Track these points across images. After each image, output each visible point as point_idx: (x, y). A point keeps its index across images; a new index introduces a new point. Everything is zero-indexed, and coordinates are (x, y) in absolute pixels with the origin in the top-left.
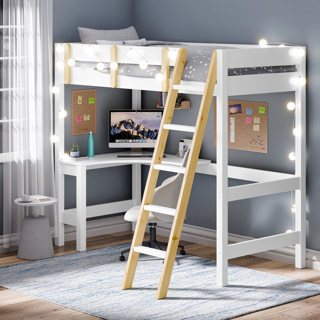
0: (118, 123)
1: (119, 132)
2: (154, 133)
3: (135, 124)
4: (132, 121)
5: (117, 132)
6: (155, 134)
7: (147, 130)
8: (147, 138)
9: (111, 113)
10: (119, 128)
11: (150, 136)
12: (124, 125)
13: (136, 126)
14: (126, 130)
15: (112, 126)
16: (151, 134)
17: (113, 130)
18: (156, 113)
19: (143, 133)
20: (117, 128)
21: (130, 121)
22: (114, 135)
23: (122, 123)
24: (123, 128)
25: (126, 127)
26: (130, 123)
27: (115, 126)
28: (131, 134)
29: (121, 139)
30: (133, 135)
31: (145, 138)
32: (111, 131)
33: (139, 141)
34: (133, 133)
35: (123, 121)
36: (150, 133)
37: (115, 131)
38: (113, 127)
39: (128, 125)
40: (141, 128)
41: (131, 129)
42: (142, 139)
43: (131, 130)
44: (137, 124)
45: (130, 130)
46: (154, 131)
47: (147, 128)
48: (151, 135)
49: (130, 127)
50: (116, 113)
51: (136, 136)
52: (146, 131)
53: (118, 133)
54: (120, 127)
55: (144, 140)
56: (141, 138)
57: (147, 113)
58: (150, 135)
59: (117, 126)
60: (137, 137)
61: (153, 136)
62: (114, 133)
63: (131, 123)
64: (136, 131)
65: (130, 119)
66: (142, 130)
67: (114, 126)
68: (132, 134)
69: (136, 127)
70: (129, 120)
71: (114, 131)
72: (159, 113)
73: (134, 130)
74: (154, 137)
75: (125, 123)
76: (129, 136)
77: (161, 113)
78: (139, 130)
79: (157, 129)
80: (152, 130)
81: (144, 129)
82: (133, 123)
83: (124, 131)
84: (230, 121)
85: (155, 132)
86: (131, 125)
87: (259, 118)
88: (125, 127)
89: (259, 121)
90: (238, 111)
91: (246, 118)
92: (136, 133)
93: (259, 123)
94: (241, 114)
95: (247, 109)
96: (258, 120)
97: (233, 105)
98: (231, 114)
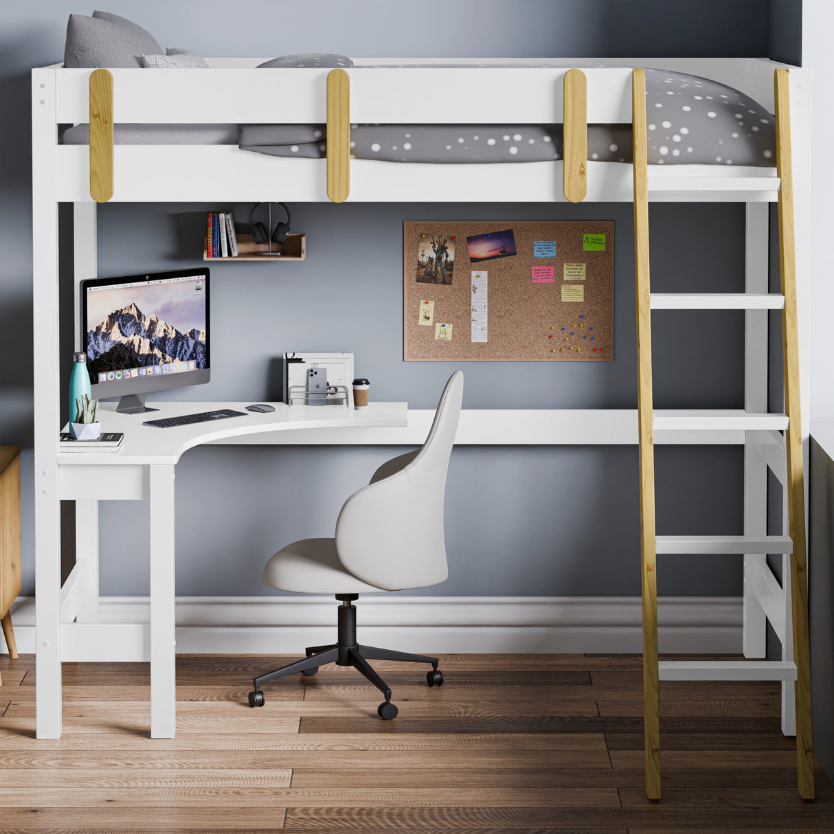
0: (106, 320)
1: (107, 350)
2: (187, 340)
3: (145, 320)
4: (137, 308)
5: (102, 351)
6: (191, 342)
7: (173, 335)
8: (174, 358)
9: (88, 289)
10: (106, 336)
11: (180, 353)
12: (119, 324)
13: (147, 324)
14: (124, 340)
15: (91, 331)
16: (183, 344)
17: (92, 343)
18: (193, 278)
19: (162, 343)
20: (102, 338)
21: (133, 312)
22: (95, 360)
23: (114, 317)
24: (116, 336)
25: (124, 331)
26: (133, 316)
27: (99, 329)
28: (136, 350)
29: (111, 370)
30: (141, 353)
31: (168, 358)
32: (89, 347)
33: (154, 370)
34: (139, 346)
35: (117, 311)
36: (180, 344)
37: (99, 348)
38: (92, 336)
39: (129, 324)
40: (158, 329)
41: (135, 335)
42: (161, 362)
43: (136, 339)
44: (149, 318)
45: (133, 340)
46: (188, 335)
47: (173, 328)
48: (181, 350)
49: (133, 330)
50: (100, 288)
51: (149, 355)
52: (170, 338)
53: (106, 353)
54: (111, 333)
55: (167, 365)
56: (159, 359)
57: (172, 280)
58: (179, 349)
59: (103, 330)
60: (149, 360)
61: (186, 351)
62: (96, 353)
63: (136, 316)
64: (147, 341)
65: (133, 305)
66: (161, 335)
67: (94, 331)
68: (139, 350)
69: (147, 328)
70: (131, 307)
71: (96, 347)
72: (200, 276)
73: (142, 339)
74: (188, 354)
75: (120, 320)
76: (130, 358)
77: (204, 277)
78: (154, 336)
79: (196, 329)
80: (183, 333)
81: (165, 331)
82: (140, 314)
83: (121, 345)
84: (470, 280)
85: (190, 338)
86: (135, 322)
87: (584, 265)
88: (121, 332)
89: (583, 272)
90: (501, 252)
91: (534, 268)
92: (148, 347)
93: (584, 278)
94: (515, 257)
95: (535, 243)
96: (579, 270)
97: (481, 233)
98: (472, 262)
